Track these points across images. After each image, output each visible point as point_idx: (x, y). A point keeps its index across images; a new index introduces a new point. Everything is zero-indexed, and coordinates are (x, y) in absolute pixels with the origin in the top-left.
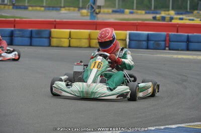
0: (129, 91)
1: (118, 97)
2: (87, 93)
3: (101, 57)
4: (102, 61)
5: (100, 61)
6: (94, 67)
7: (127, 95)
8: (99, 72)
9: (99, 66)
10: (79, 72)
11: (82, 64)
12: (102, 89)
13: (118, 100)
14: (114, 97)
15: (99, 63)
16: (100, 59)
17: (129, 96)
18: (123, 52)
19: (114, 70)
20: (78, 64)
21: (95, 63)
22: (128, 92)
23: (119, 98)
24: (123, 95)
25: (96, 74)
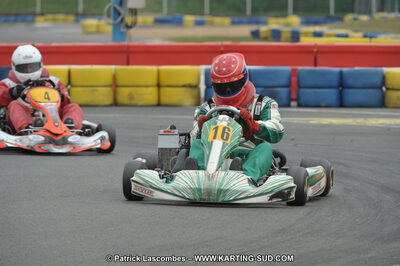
0: (293, 184)
1: (271, 198)
2: (209, 192)
3: (227, 117)
4: (228, 124)
5: (225, 124)
6: (215, 138)
7: (289, 193)
8: (227, 149)
9: (225, 136)
10: (170, 149)
11: (176, 132)
12: (238, 183)
13: (273, 204)
14: (264, 199)
15: (224, 128)
16: (224, 120)
17: (293, 196)
18: (264, 104)
19: (249, 144)
20: (167, 133)
21: (216, 128)
22: (292, 188)
23: (275, 200)
24: (281, 195)
25: (222, 152)
